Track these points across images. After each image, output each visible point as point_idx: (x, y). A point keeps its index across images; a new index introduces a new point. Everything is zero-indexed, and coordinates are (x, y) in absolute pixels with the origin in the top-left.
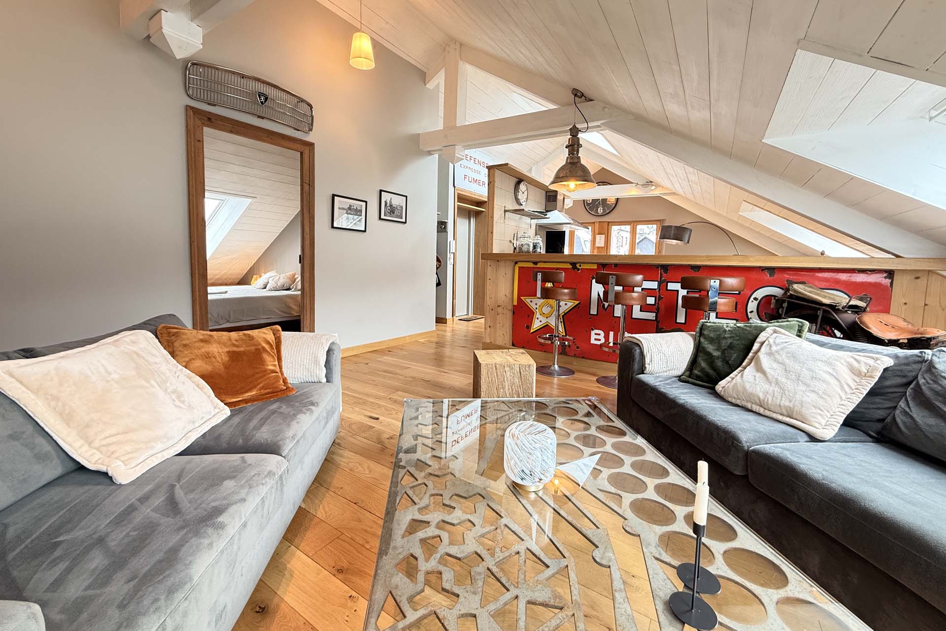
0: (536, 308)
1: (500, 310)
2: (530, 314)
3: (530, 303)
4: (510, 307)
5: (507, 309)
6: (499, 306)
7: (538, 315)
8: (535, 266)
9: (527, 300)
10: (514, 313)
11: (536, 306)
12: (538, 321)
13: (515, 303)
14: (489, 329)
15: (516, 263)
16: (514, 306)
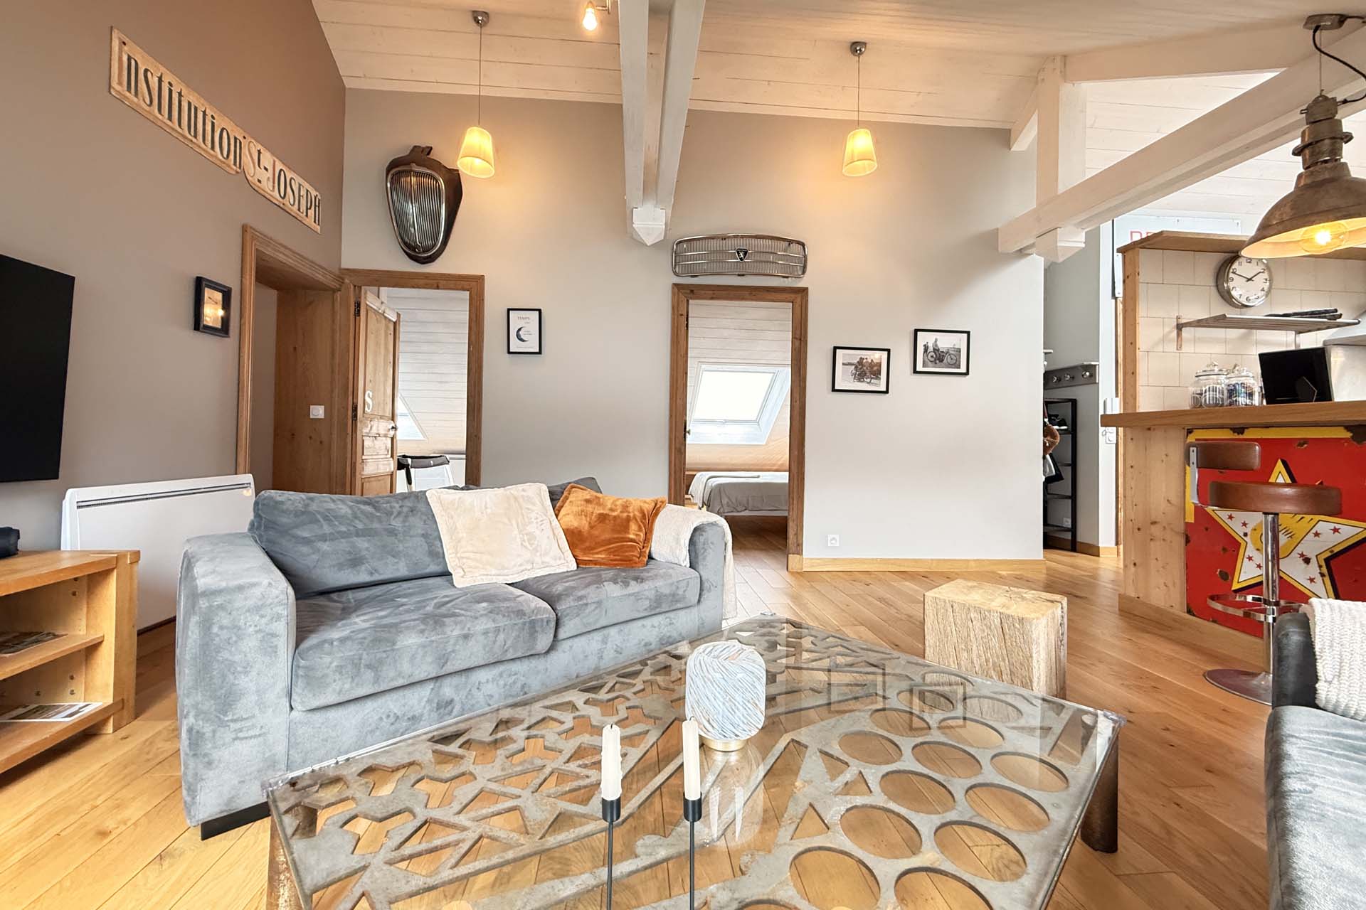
0: (1246, 535)
1: (1155, 530)
2: (1228, 547)
3: (1228, 521)
4: (1182, 528)
5: (1172, 529)
6: (1154, 523)
7: (1250, 551)
8: (1236, 436)
9: (1221, 514)
10: (1188, 541)
11: (1244, 530)
12: (1252, 565)
13: (1191, 518)
14: (1133, 569)
15: (1190, 432)
16: (1187, 524)
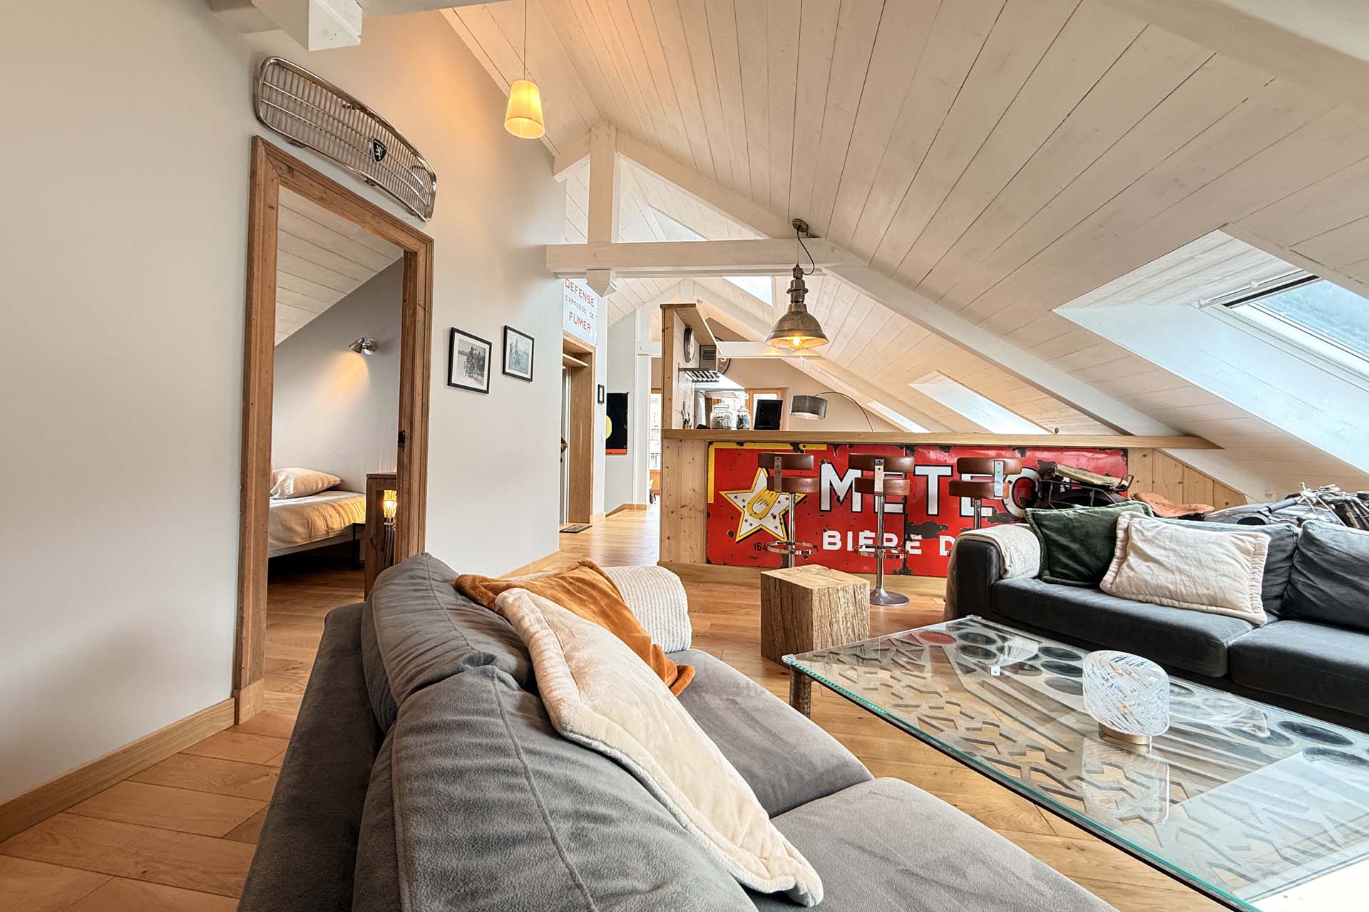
0: (744, 507)
1: (685, 512)
2: (734, 516)
3: (735, 500)
4: (702, 507)
5: (696, 509)
6: (682, 507)
7: (747, 516)
8: (739, 447)
9: (729, 496)
10: (709, 515)
11: (744, 504)
12: (748, 524)
13: (711, 500)
14: (667, 542)
15: (711, 443)
16: (709, 506)
